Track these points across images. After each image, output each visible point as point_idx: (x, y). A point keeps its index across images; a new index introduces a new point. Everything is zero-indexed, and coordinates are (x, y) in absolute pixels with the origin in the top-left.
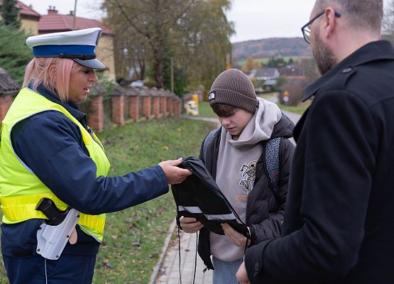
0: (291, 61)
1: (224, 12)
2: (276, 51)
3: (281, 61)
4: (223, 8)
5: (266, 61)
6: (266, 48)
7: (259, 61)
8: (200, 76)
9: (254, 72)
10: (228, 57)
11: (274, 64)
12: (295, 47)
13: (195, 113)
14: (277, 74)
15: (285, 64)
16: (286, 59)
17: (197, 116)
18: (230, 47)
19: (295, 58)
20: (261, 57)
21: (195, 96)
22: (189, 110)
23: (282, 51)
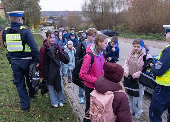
0: (55, 17)
1: (38, 3)
2: (51, 14)
3: (53, 17)
4: (38, 2)
5: (49, 17)
6: (48, 13)
7: (47, 17)
8: (33, 21)
9: (46, 20)
10: (40, 16)
11: (51, 18)
12: (56, 13)
13: (34, 32)
14: (52, 20)
15: (54, 18)
16: (54, 17)
17: (34, 33)
18: (40, 13)
19: (56, 16)
20: (47, 16)
21: (33, 27)
22: (32, 31)
23: (52, 14)
